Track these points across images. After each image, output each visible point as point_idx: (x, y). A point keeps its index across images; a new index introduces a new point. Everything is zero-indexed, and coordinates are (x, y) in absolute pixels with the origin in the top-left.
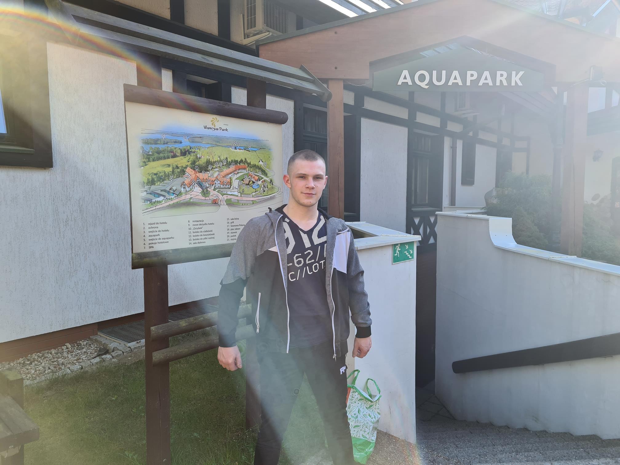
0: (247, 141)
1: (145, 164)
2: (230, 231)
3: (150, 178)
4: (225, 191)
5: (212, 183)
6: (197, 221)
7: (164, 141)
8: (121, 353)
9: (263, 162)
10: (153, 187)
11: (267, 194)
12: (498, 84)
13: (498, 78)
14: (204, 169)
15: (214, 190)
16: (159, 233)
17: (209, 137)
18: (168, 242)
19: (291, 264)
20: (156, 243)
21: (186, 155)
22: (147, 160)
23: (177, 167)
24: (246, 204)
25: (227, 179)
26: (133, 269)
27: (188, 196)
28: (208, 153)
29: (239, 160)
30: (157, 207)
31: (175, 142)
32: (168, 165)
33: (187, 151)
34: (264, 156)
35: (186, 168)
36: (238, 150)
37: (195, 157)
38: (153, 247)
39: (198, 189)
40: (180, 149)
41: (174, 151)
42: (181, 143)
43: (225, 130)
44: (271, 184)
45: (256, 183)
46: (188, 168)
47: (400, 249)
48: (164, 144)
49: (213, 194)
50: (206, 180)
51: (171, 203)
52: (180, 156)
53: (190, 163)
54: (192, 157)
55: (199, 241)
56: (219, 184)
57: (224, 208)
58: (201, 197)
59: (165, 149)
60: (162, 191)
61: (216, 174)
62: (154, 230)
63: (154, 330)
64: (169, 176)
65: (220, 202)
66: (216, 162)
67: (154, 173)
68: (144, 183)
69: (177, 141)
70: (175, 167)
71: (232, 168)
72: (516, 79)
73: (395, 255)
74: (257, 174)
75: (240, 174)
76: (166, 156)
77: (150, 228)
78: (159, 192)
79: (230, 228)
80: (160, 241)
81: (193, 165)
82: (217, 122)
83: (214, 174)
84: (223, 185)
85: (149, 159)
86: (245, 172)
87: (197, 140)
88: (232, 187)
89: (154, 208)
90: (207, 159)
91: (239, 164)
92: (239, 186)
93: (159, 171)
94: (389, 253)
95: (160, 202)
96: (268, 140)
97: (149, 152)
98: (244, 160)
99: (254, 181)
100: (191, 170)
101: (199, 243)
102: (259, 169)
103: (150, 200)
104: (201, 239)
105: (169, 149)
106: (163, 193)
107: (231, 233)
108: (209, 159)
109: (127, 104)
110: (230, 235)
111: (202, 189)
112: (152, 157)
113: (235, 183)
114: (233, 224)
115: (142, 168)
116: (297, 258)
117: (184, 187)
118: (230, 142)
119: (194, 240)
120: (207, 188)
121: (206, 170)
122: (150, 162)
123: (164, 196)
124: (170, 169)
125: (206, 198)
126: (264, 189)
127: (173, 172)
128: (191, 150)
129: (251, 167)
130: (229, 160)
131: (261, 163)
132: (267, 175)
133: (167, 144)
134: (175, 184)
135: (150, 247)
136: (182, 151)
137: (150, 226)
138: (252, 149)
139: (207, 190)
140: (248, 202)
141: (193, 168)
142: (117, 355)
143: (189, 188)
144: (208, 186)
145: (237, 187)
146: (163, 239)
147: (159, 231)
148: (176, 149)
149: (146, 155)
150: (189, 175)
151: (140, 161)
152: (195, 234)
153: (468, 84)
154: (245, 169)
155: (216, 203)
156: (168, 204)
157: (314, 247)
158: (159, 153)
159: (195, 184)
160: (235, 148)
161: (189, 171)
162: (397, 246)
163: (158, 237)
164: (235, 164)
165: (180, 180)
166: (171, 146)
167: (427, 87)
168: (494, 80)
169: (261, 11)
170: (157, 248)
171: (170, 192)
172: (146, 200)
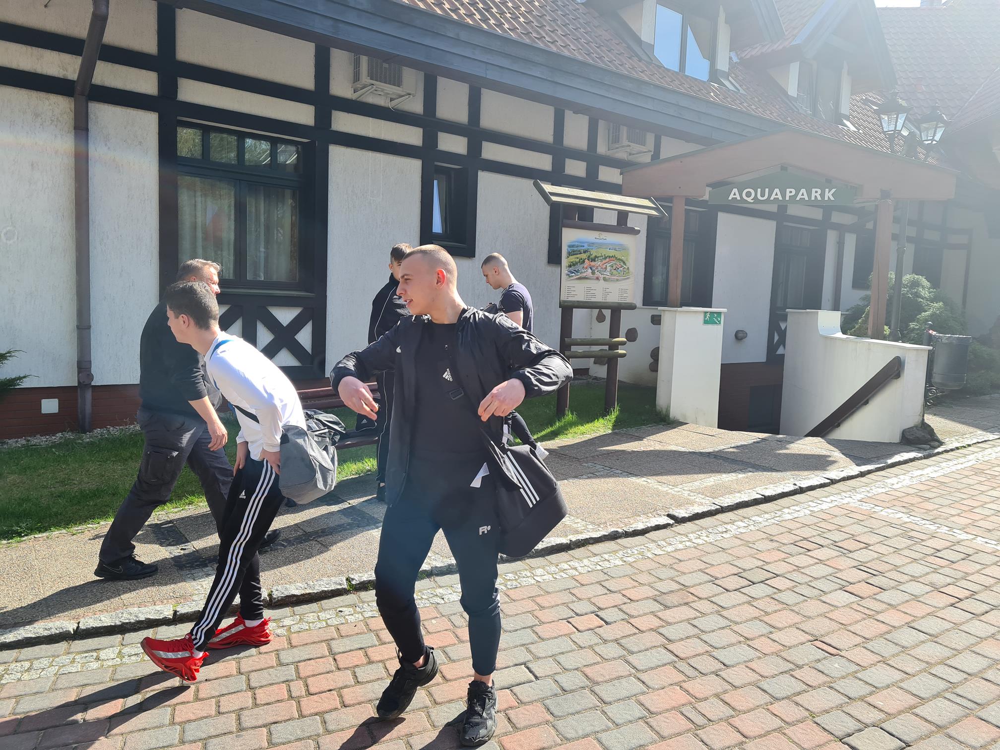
0: (616, 245)
1: (568, 257)
3: (569, 264)
4: (603, 273)
5: (597, 268)
6: (589, 288)
10: (570, 269)
11: (625, 276)
12: (813, 198)
13: (813, 194)
14: (593, 260)
15: (598, 272)
16: (572, 292)
17: (597, 243)
18: (574, 297)
21: (585, 253)
25: (604, 266)
26: (558, 308)
27: (585, 274)
28: (596, 252)
29: (611, 256)
30: (572, 279)
31: (581, 246)
32: (578, 258)
33: (586, 251)
34: (625, 254)
35: (585, 259)
37: (590, 254)
39: (590, 271)
40: (583, 250)
41: (581, 251)
42: (584, 246)
43: (605, 239)
44: (628, 270)
45: (620, 269)
48: (576, 247)
49: (597, 274)
50: (594, 266)
51: (577, 277)
52: (583, 253)
53: (587, 257)
54: (588, 254)
56: (600, 269)
57: (602, 281)
58: (591, 275)
59: (577, 250)
62: (569, 290)
63: (566, 340)
64: (577, 263)
65: (600, 278)
68: (567, 267)
70: (580, 259)
71: (607, 260)
72: (829, 195)
73: (706, 319)
74: (621, 264)
75: (611, 264)
76: (577, 253)
77: (567, 289)
78: (573, 271)
81: (589, 258)
82: (602, 235)
83: (598, 263)
84: (602, 269)
87: (591, 245)
88: (607, 270)
89: (570, 279)
91: (611, 258)
93: (573, 261)
95: (573, 276)
96: (628, 244)
97: (570, 251)
98: (614, 256)
101: (588, 299)
102: (622, 261)
103: (569, 275)
104: (589, 297)
107: (605, 296)
108: (596, 255)
111: (592, 271)
112: (571, 254)
113: (609, 269)
114: (605, 291)
117: (584, 269)
118: (607, 246)
119: (586, 297)
120: (594, 270)
121: (595, 261)
123: (575, 273)
125: (593, 276)
126: (624, 272)
127: (579, 261)
128: (588, 250)
129: (617, 260)
130: (606, 256)
131: (623, 257)
134: (579, 267)
135: (567, 298)
138: (619, 249)
141: (588, 260)
143: (586, 270)
145: (609, 271)
146: (573, 295)
150: (586, 263)
152: (587, 294)
153: (787, 198)
154: (614, 261)
155: (598, 279)
158: (574, 252)
159: (589, 268)
160: (610, 249)
163: (571, 294)
164: (609, 258)
165: (582, 266)
166: (579, 248)
167: (752, 201)
168: (809, 195)
169: (624, 131)
170: (570, 299)
171: (578, 272)
172: (567, 275)
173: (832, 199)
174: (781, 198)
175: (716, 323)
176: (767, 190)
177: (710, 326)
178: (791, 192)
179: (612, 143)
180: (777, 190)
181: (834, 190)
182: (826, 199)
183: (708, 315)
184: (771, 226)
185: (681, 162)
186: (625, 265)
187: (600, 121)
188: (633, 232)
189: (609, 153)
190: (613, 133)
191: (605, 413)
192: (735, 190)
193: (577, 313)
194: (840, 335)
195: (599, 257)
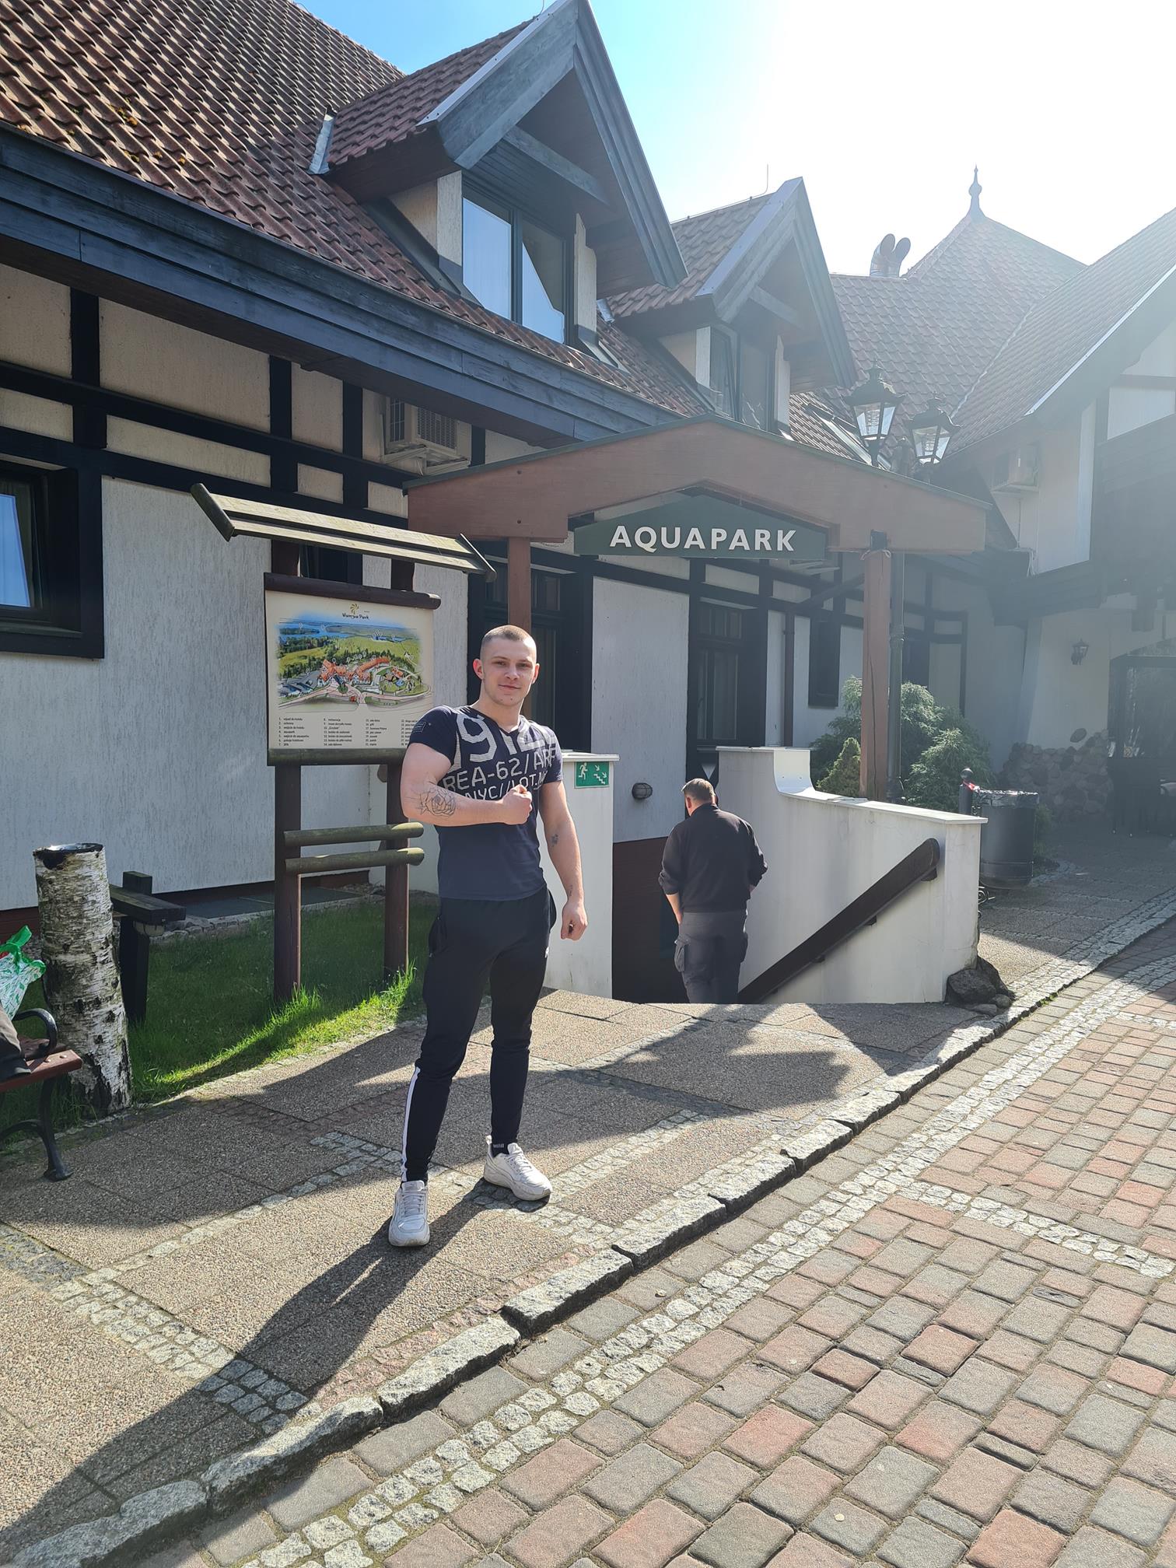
0: (390, 630)
1: (282, 655)
3: (287, 670)
4: (364, 687)
5: (350, 678)
6: (334, 720)
9: (409, 655)
10: (289, 680)
11: (416, 694)
12: (758, 547)
13: (758, 540)
14: (342, 661)
15: (353, 685)
16: (295, 730)
17: (348, 625)
18: (303, 741)
20: (291, 741)
21: (323, 646)
23: (314, 659)
24: (388, 704)
25: (367, 674)
26: (267, 765)
27: (325, 692)
28: (346, 644)
29: (381, 652)
30: (293, 702)
31: (313, 632)
32: (305, 656)
33: (325, 641)
34: (411, 648)
35: (323, 660)
36: (380, 641)
37: (333, 648)
38: (288, 744)
39: (334, 684)
40: (317, 639)
41: (311, 642)
42: (318, 632)
43: (365, 618)
44: (420, 680)
45: (401, 679)
46: (325, 660)
47: (587, 770)
48: (302, 633)
49: (352, 690)
50: (344, 674)
51: (307, 697)
52: (317, 647)
53: (327, 654)
54: (329, 648)
55: (335, 742)
56: (358, 679)
57: (363, 707)
58: (338, 693)
59: (303, 639)
60: (298, 684)
61: (354, 668)
62: (290, 726)
63: (287, 835)
64: (305, 668)
65: (359, 700)
67: (291, 665)
68: (281, 675)
69: (314, 630)
70: (311, 658)
71: (373, 660)
73: (580, 776)
74: (402, 669)
75: (382, 669)
76: (303, 647)
77: (285, 723)
78: (295, 685)
79: (370, 731)
80: (295, 739)
81: (331, 657)
82: (358, 608)
83: (352, 668)
84: (363, 680)
85: (286, 649)
86: (387, 666)
87: (335, 629)
88: (372, 683)
89: (290, 702)
90: (346, 651)
91: (381, 656)
92: (380, 682)
93: (295, 663)
95: (296, 696)
96: (416, 629)
97: (286, 642)
98: (387, 652)
99: (399, 677)
100: (328, 662)
101: (334, 744)
102: (405, 663)
103: (286, 694)
104: (337, 740)
105: (306, 639)
106: (299, 687)
107: (371, 736)
108: (348, 651)
109: (266, 592)
110: (369, 738)
111: (340, 684)
112: (289, 648)
113: (376, 679)
114: (372, 726)
115: (279, 659)
117: (320, 680)
118: (371, 632)
119: (329, 740)
120: (344, 683)
121: (345, 663)
122: (287, 653)
123: (300, 690)
124: (307, 661)
125: (344, 695)
126: (411, 686)
127: (310, 664)
128: (328, 641)
129: (395, 661)
130: (370, 652)
131: (407, 656)
133: (304, 633)
134: (310, 677)
135: (285, 745)
136: (320, 641)
137: (285, 721)
138: (397, 639)
139: (345, 685)
140: (391, 702)
141: (330, 660)
143: (326, 682)
144: (345, 681)
145: (378, 684)
146: (298, 737)
147: (294, 728)
148: (314, 640)
149: (284, 645)
150: (326, 668)
151: (277, 652)
152: (330, 734)
153: (714, 547)
154: (387, 662)
155: (354, 701)
156: (303, 699)
158: (296, 643)
159: (332, 678)
160: (377, 639)
161: (326, 663)
162: (582, 766)
163: (293, 734)
164: (377, 656)
165: (317, 673)
166: (308, 636)
167: (653, 550)
168: (751, 542)
169: (412, 415)
170: (293, 745)
171: (307, 686)
172: (283, 693)
173: (790, 548)
174: (702, 546)
175: (600, 783)
176: (678, 530)
177: (589, 791)
178: (719, 535)
179: (391, 440)
180: (695, 531)
181: (791, 533)
182: (780, 548)
183: (584, 769)
184: (682, 602)
185: (519, 473)
186: (413, 671)
187: (365, 392)
188: (428, 603)
189: (386, 459)
190: (392, 421)
191: (381, 983)
192: (621, 529)
193: (309, 775)
194: (810, 793)
195: (354, 654)
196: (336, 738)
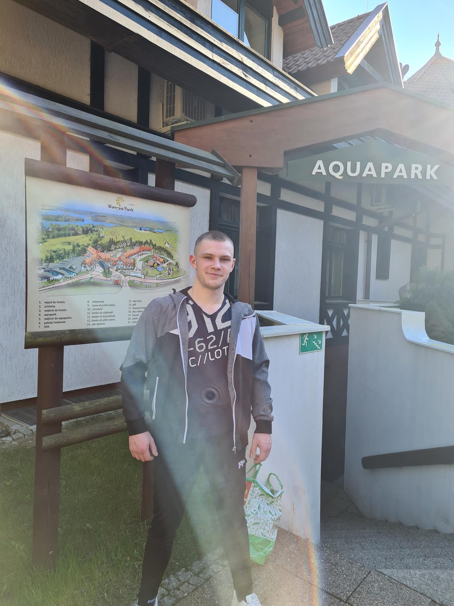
0: (153, 222)
1: (44, 241)
2: (132, 314)
3: (49, 255)
4: (127, 272)
5: (115, 264)
6: (97, 302)
7: (66, 218)
8: (23, 435)
9: (169, 244)
10: (51, 265)
11: (172, 277)
12: (413, 176)
13: (413, 172)
14: (107, 248)
15: (117, 270)
16: (56, 312)
17: (114, 216)
18: (65, 322)
19: (192, 349)
20: (52, 323)
21: (88, 233)
22: (47, 236)
23: (78, 246)
24: (150, 287)
25: (130, 260)
26: (25, 348)
27: (89, 276)
28: (111, 233)
29: (144, 241)
30: (54, 286)
32: (68, 242)
33: (89, 229)
34: (171, 239)
35: (87, 246)
36: (143, 231)
37: (98, 236)
38: (48, 327)
39: (99, 269)
40: (82, 227)
41: (76, 229)
42: (83, 221)
43: (130, 210)
44: (177, 267)
45: (161, 266)
46: (90, 247)
47: (308, 339)
48: (65, 221)
49: (115, 274)
50: (108, 260)
51: (70, 281)
52: (82, 234)
53: (92, 241)
54: (94, 236)
55: (98, 322)
56: (122, 265)
57: (126, 289)
58: (102, 277)
59: (67, 226)
60: (60, 269)
61: (119, 255)
62: (51, 309)
63: (45, 413)
64: (69, 254)
65: (122, 283)
66: (119, 242)
67: (53, 251)
68: (42, 260)
69: (79, 219)
70: (75, 245)
71: (137, 249)
72: (431, 172)
73: (303, 344)
74: (163, 257)
75: (144, 256)
76: (66, 233)
77: (46, 307)
78: (58, 270)
79: (132, 310)
80: (56, 321)
81: (95, 245)
82: (123, 201)
84: (126, 266)
85: (48, 235)
86: (150, 253)
87: (100, 218)
88: (135, 268)
89: (52, 286)
90: (110, 239)
91: (144, 245)
92: (143, 268)
93: (58, 249)
94: (296, 342)
95: (58, 280)
96: (175, 223)
97: (49, 228)
98: (149, 242)
99: (159, 263)
100: (93, 249)
101: (98, 324)
102: (165, 251)
104: (101, 320)
105: (70, 226)
106: (62, 271)
107: (133, 315)
108: (112, 239)
109: (28, 178)
110: (132, 317)
111: (104, 269)
112: (51, 234)
113: (139, 264)
114: (134, 307)
115: (41, 244)
116: (199, 342)
117: (84, 266)
118: (135, 223)
119: (92, 321)
120: (109, 268)
121: (109, 250)
122: (50, 238)
123: (63, 274)
124: (71, 247)
125: (108, 279)
126: (169, 271)
127: (74, 250)
128: (93, 229)
129: (156, 249)
130: (133, 241)
131: (167, 245)
132: (173, 258)
133: (68, 221)
134: (75, 262)
135: (45, 327)
136: (84, 229)
137: (46, 305)
138: (159, 231)
139: (109, 270)
140: (151, 285)
141: (95, 247)
142: (18, 437)
143: (90, 267)
144: (110, 266)
145: (141, 269)
146: (59, 319)
147: (56, 310)
148: (79, 227)
149: (46, 231)
150: (91, 254)
151: (38, 237)
152: (94, 315)
153: (383, 175)
154: (150, 250)
155: (117, 284)
156: (66, 283)
157: (217, 332)
158: (59, 230)
159: (96, 264)
160: (141, 229)
161: (90, 250)
162: (305, 336)
163: (54, 317)
164: (140, 245)
165: (81, 259)
166: (72, 224)
167: (341, 178)
168: (409, 171)
170: (54, 327)
171: (70, 270)
172: (44, 278)
175: (316, 349)
176: (358, 164)
177: (309, 355)
178: (387, 168)
180: (370, 165)
181: (436, 167)
182: (428, 177)
185: (251, 121)
188: (185, 201)
195: (118, 242)
196: (99, 319)
